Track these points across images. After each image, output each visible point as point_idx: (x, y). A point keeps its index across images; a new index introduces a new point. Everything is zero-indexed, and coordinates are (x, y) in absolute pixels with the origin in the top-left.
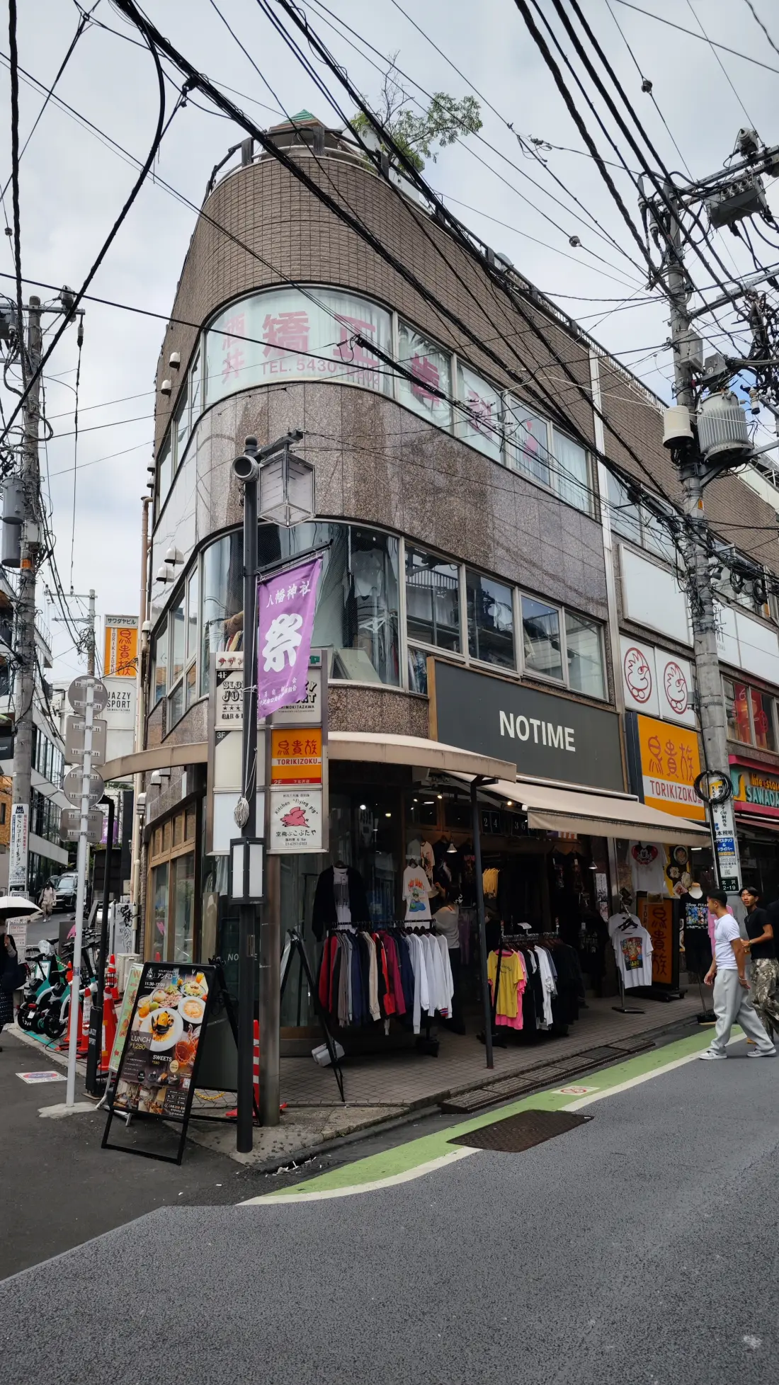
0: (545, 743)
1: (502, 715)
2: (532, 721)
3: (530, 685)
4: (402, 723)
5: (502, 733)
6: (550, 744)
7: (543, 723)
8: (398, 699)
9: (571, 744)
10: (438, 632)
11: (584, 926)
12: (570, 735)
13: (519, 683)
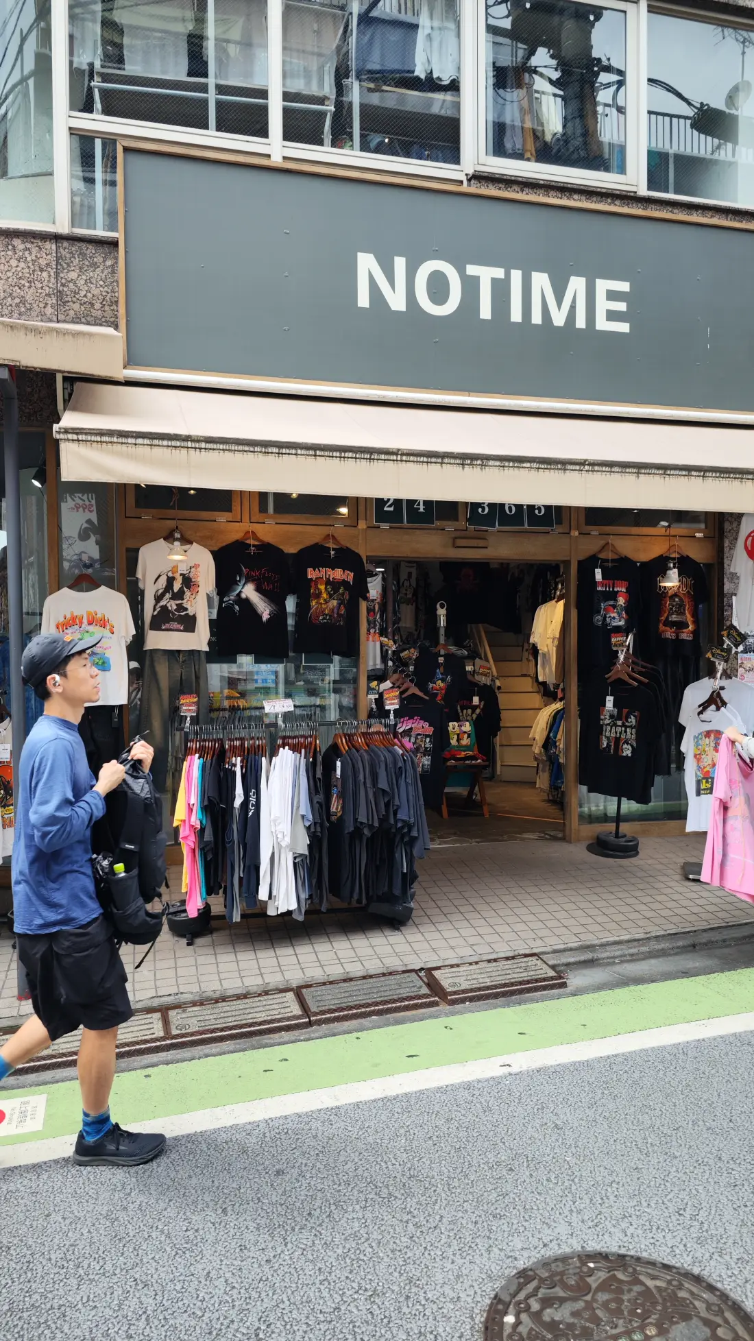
0: (516, 316)
1: (366, 263)
2: (471, 270)
3: (492, 191)
4: (29, 298)
5: (363, 301)
6: (537, 318)
7: (516, 276)
8: (21, 247)
9: (612, 316)
10: (219, 104)
11: (610, 701)
12: (612, 295)
13: (465, 188)
